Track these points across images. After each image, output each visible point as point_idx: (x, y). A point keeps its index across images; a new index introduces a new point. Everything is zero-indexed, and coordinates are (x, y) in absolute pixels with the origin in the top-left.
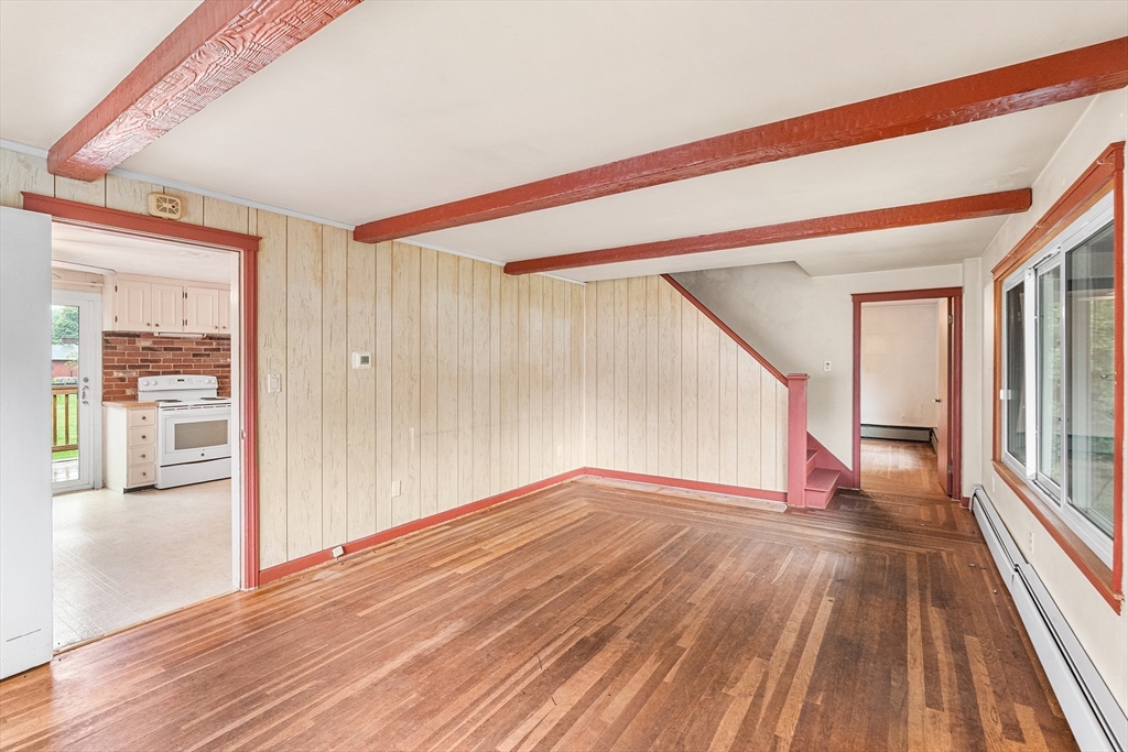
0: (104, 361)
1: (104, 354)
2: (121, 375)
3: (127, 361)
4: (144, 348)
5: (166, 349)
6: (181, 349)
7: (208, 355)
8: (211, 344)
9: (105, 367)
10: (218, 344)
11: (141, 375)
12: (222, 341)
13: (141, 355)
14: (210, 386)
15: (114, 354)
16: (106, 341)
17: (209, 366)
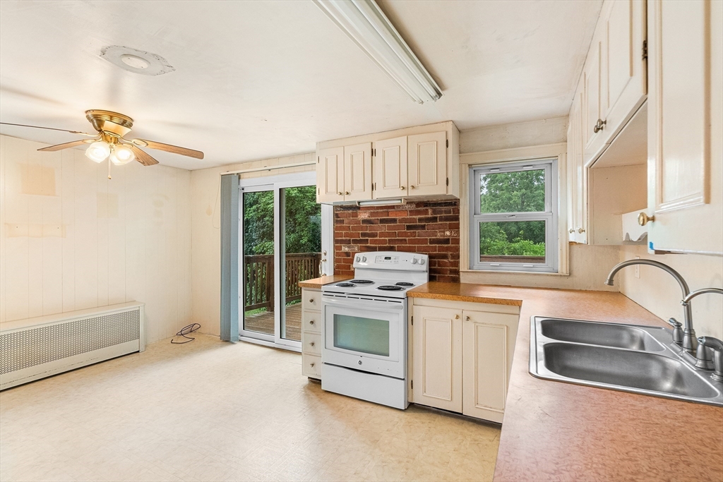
0: (335, 235)
1: (335, 229)
2: (347, 249)
3: (351, 235)
4: (365, 221)
5: (382, 221)
6: (394, 221)
7: (423, 227)
8: (426, 212)
9: (336, 241)
10: (434, 212)
11: (362, 250)
12: (438, 208)
13: (362, 228)
14: (417, 267)
15: (343, 228)
16: (336, 216)
17: (424, 241)
